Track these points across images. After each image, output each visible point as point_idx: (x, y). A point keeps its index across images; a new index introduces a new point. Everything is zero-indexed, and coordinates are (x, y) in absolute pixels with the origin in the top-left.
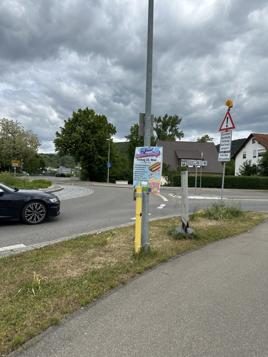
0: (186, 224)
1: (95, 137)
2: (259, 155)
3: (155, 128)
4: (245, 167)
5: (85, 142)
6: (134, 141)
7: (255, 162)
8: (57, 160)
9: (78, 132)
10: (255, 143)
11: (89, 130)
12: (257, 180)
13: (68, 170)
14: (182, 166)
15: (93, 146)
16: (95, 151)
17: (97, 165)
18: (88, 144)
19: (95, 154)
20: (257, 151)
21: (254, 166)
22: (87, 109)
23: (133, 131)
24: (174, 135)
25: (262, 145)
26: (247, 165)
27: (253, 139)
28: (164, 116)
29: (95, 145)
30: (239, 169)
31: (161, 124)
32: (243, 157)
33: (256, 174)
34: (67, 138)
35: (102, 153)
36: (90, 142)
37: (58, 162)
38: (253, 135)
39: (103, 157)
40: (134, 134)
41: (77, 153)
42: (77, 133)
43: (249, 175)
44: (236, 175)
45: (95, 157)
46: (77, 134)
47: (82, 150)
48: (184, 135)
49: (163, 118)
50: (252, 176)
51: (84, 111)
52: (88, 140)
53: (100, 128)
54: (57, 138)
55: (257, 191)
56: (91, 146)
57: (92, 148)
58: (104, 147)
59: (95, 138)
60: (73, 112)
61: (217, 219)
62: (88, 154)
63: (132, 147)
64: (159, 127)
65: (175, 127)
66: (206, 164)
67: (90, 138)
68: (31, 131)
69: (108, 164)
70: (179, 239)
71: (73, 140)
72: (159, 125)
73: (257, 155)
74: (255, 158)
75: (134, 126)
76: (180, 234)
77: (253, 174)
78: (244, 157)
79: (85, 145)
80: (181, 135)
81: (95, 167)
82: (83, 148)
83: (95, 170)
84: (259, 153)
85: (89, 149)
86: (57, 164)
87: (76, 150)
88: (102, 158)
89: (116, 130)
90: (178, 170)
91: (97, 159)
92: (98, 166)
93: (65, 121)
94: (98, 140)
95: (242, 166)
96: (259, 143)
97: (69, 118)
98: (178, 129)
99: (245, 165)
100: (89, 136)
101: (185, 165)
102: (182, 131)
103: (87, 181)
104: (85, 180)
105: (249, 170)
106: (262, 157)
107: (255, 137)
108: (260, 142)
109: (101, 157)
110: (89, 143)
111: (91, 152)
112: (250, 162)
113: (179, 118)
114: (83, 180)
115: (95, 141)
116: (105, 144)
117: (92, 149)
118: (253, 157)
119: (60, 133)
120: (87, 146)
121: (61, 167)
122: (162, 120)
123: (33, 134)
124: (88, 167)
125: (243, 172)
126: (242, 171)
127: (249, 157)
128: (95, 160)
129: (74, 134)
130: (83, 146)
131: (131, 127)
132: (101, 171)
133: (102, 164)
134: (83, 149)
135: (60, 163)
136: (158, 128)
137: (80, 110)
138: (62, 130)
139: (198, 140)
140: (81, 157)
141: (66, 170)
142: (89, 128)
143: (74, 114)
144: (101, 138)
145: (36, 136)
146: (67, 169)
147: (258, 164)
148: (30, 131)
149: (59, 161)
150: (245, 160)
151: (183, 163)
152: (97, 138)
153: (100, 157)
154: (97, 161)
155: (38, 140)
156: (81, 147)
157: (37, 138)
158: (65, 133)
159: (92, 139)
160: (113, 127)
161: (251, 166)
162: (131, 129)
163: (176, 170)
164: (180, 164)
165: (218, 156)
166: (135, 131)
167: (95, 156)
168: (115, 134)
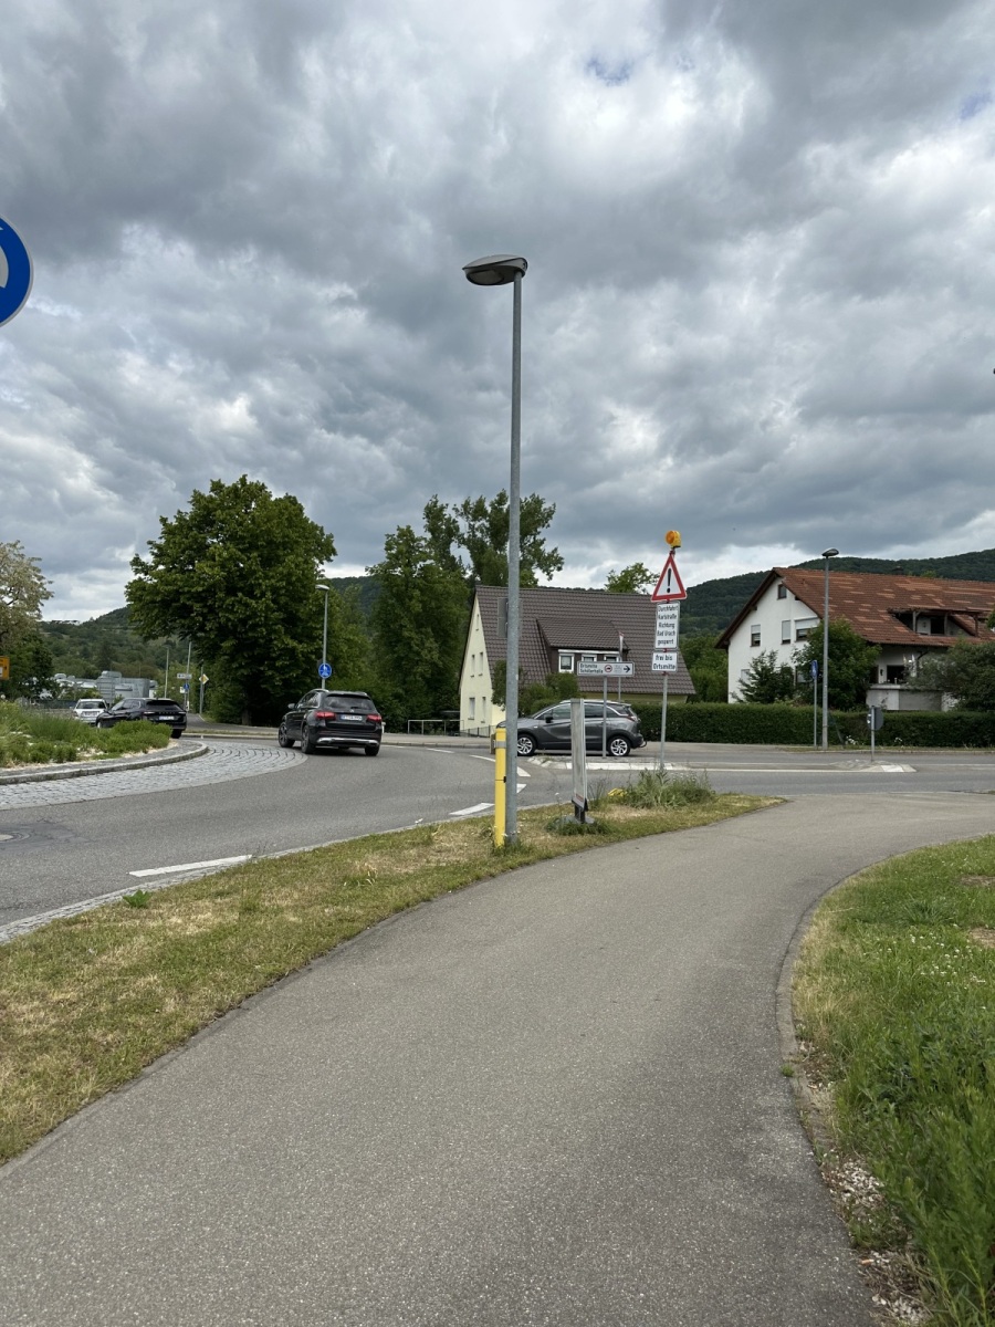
0: (582, 805)
1: (273, 577)
2: (800, 638)
3: (466, 536)
4: (758, 673)
5: (240, 594)
6: (397, 586)
7: (787, 657)
8: (82, 647)
9: (217, 558)
10: (785, 597)
11: (255, 554)
12: (786, 715)
13: (133, 686)
14: (561, 671)
15: (267, 606)
16: (276, 624)
17: (280, 670)
18: (249, 601)
19: (275, 632)
20: (793, 624)
21: (786, 670)
22: (243, 480)
23: (393, 552)
24: (532, 564)
25: (808, 605)
26: (763, 669)
27: (780, 586)
28: (495, 498)
29: (274, 601)
30: (741, 681)
31: (487, 524)
32: (750, 643)
33: (791, 697)
34: (176, 579)
35: (299, 631)
36: (257, 592)
37: (85, 654)
38: (780, 573)
39: (300, 642)
40: (398, 560)
41: (211, 629)
42: (209, 563)
43: (771, 700)
44: (731, 701)
45: (275, 642)
46: (212, 567)
47: (228, 620)
48: (563, 563)
49: (492, 505)
50: (778, 705)
51: (235, 489)
52: (252, 586)
53: (288, 545)
54: (136, 578)
55: (781, 749)
56: (262, 607)
57: (266, 612)
58: (303, 611)
59: (273, 581)
60: (195, 491)
61: (649, 806)
62: (250, 634)
63: (393, 605)
64: (479, 535)
65: (535, 535)
66: (630, 673)
67: (257, 579)
68: (18, 546)
69: (322, 668)
70: (570, 834)
71: (198, 584)
72: (480, 526)
73: (793, 637)
74: (787, 646)
75: (397, 533)
76: (571, 824)
77: (782, 698)
78: (756, 643)
79: (240, 602)
80: (552, 562)
81: (272, 677)
82: (232, 612)
83: (274, 686)
84: (798, 631)
85: (254, 614)
86: (82, 661)
87: (208, 620)
88: (300, 647)
89: (334, 545)
90: (548, 684)
91: (282, 650)
92: (283, 674)
93: (164, 520)
94: (284, 587)
95: (747, 672)
96: (797, 599)
97: (179, 512)
98: (542, 542)
99: (756, 670)
100: (255, 572)
101: (570, 668)
102: (556, 549)
103: (240, 723)
104: (232, 723)
105: (769, 683)
106: (807, 644)
107: (784, 580)
108: (800, 596)
109: (295, 644)
110: (252, 596)
111: (261, 626)
112: (772, 657)
113: (544, 506)
114: (227, 722)
115: (275, 590)
116: (308, 599)
117: (266, 617)
118: (781, 642)
119: (148, 559)
120: (247, 605)
121: (105, 672)
122: (489, 509)
123: (22, 556)
124: (248, 675)
125: (752, 690)
126: (747, 685)
127: (770, 642)
128: (274, 652)
129: (202, 567)
130: (233, 605)
131: (388, 536)
132: (292, 691)
133: (299, 667)
134: (230, 616)
135: (94, 658)
136: (474, 536)
137: (217, 487)
138: (156, 551)
139: (609, 579)
140: (226, 645)
141: (127, 686)
142: (253, 547)
143: (198, 499)
144: (294, 579)
145: (34, 564)
146: (128, 680)
147: (797, 664)
148: (14, 546)
149: (90, 649)
150: (756, 653)
151: (566, 662)
152: (281, 580)
153: (292, 643)
154: (280, 655)
155: (40, 578)
156: (227, 610)
157: (39, 571)
158: (166, 559)
159: (265, 583)
160: (323, 534)
161: (777, 670)
162: (387, 544)
163: (543, 683)
164: (553, 664)
165: (651, 658)
166: (399, 552)
167: (275, 639)
168: (329, 560)
